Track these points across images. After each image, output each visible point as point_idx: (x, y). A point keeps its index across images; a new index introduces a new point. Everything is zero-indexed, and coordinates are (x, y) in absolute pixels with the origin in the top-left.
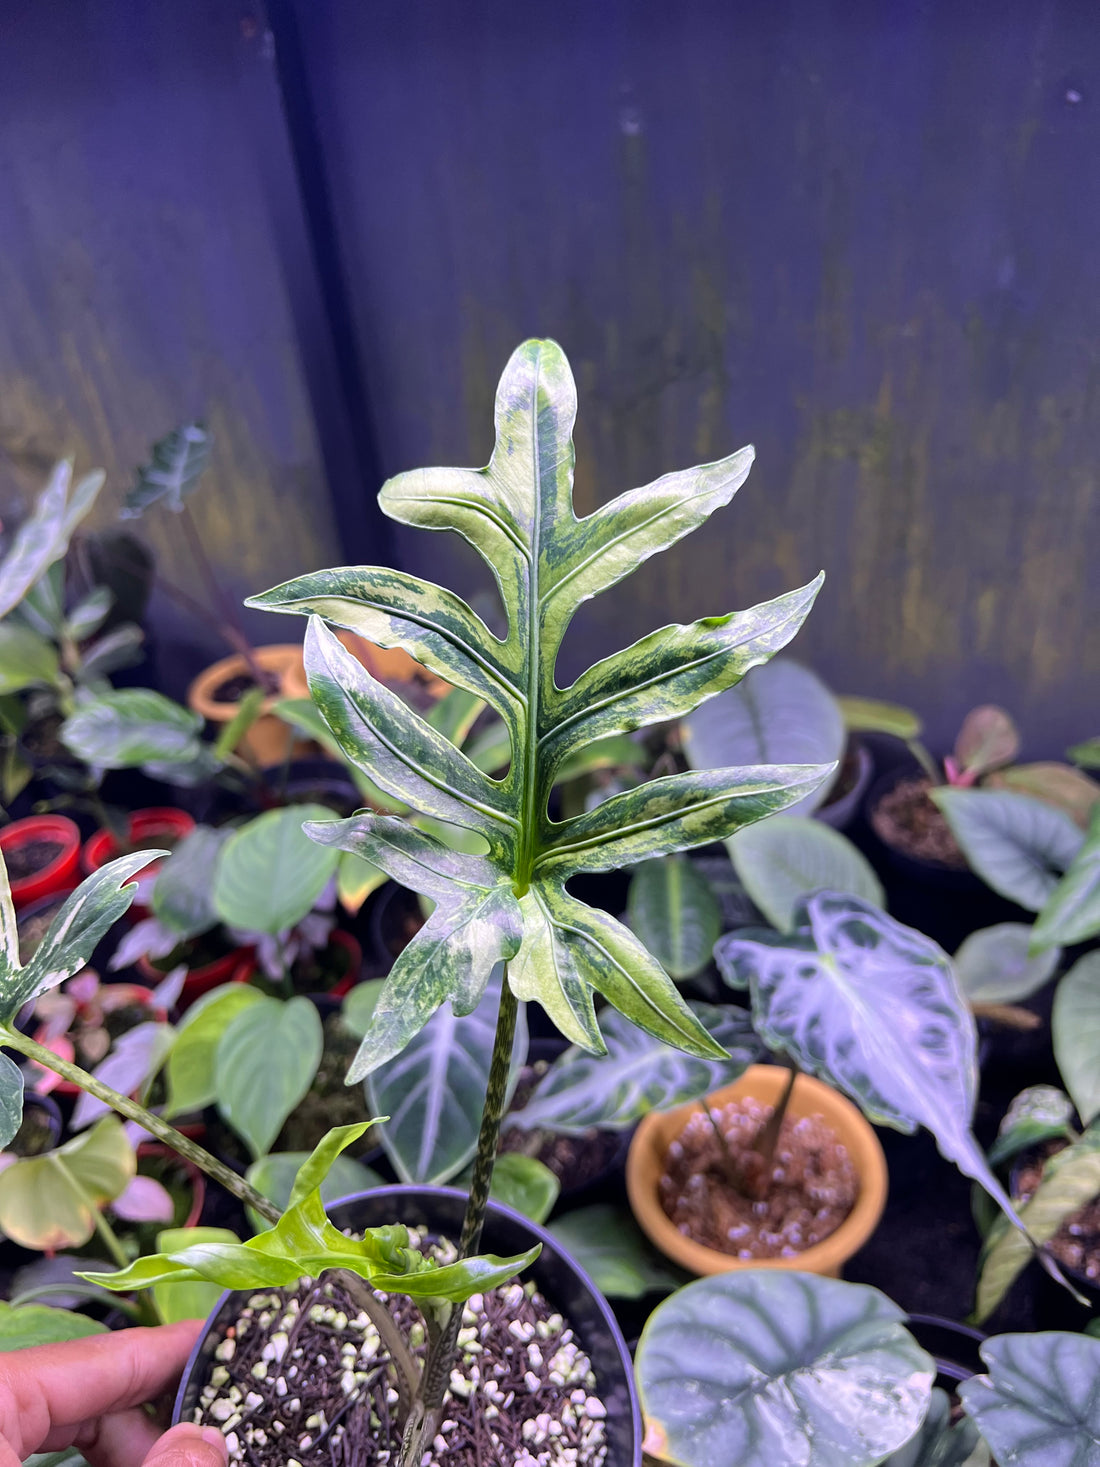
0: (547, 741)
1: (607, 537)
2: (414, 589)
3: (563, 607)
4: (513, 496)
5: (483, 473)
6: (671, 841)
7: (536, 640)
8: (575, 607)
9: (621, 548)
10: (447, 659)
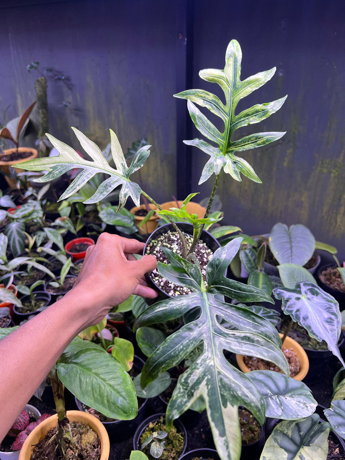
0: (232, 126)
1: (246, 86)
2: (208, 95)
3: (237, 100)
4: (229, 76)
5: (222, 71)
6: (255, 146)
7: (231, 106)
8: (239, 100)
9: (249, 88)
10: (214, 109)
